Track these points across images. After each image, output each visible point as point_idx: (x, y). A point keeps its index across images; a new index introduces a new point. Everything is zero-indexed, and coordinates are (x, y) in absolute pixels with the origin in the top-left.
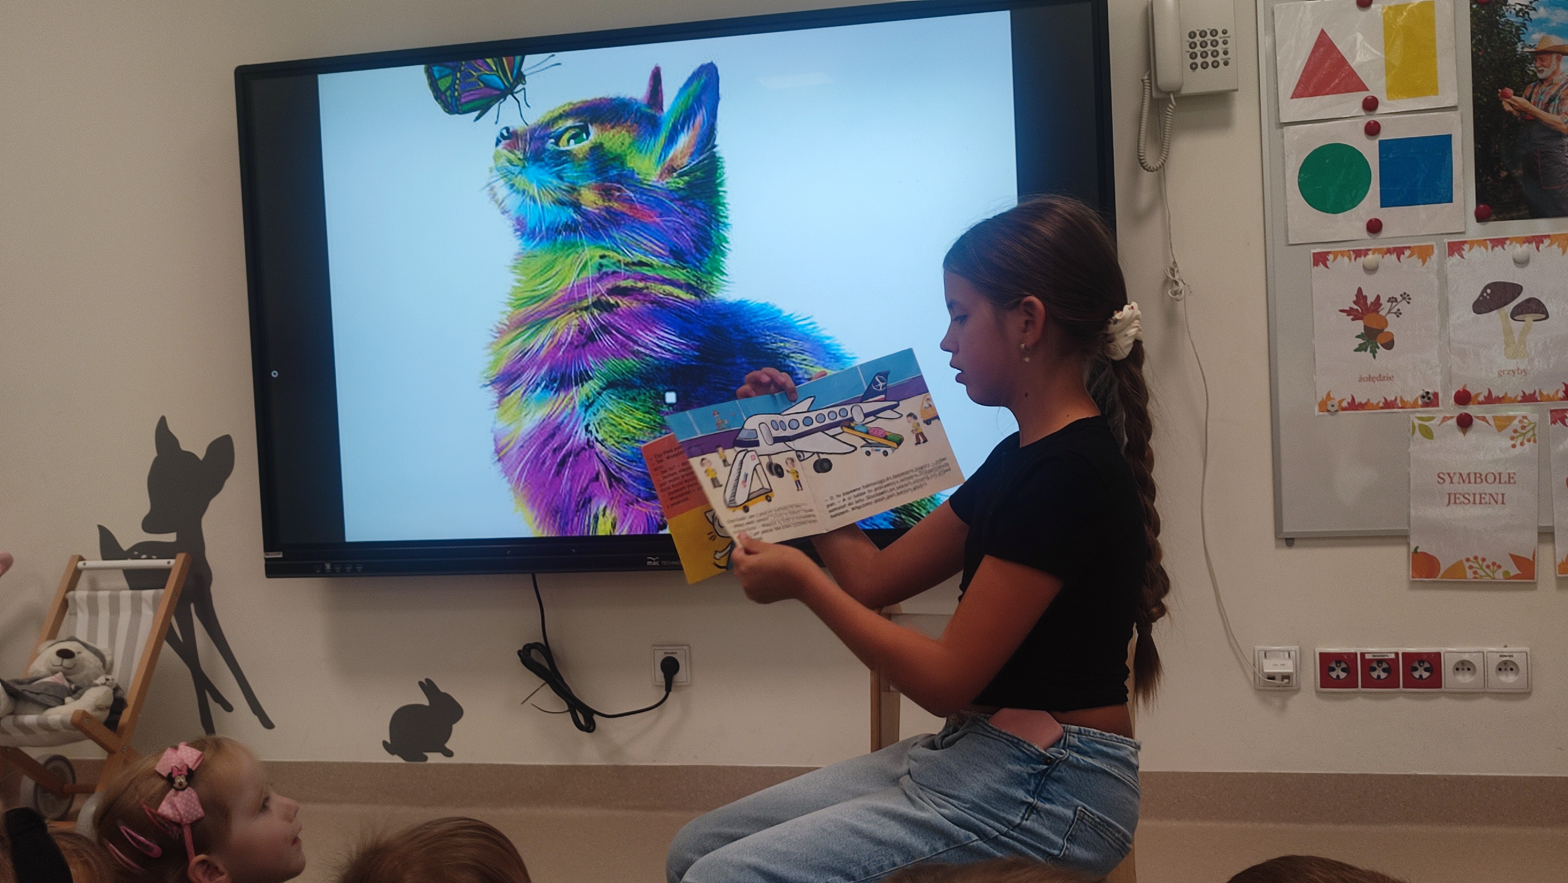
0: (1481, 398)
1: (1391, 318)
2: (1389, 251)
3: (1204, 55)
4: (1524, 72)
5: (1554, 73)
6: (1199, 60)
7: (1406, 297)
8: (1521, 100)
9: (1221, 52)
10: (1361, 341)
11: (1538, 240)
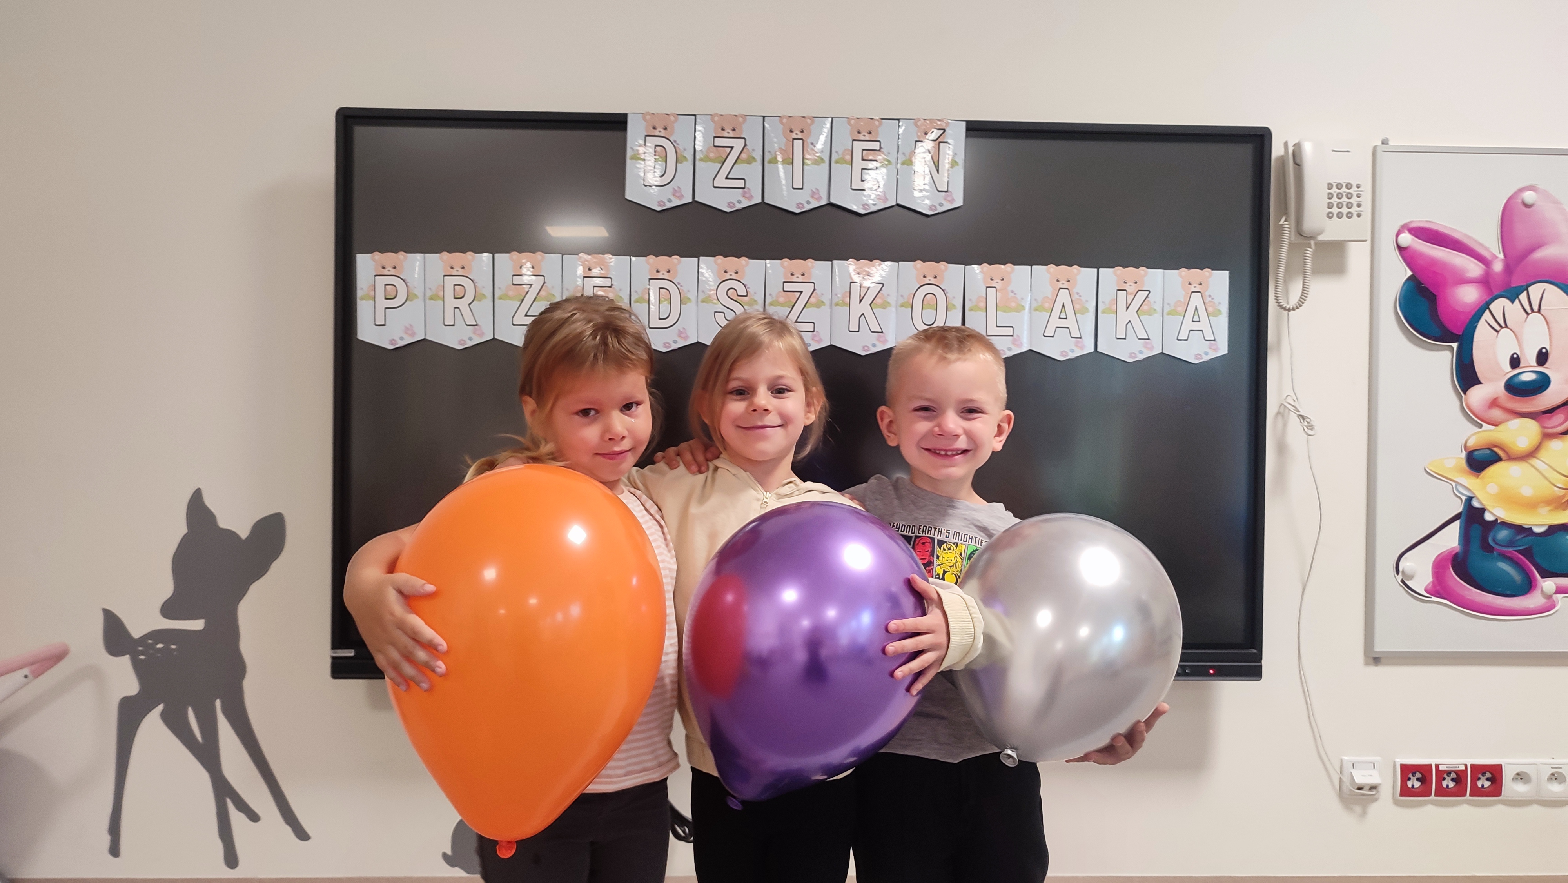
3: (1340, 206)
6: (1335, 210)
9: (1355, 204)
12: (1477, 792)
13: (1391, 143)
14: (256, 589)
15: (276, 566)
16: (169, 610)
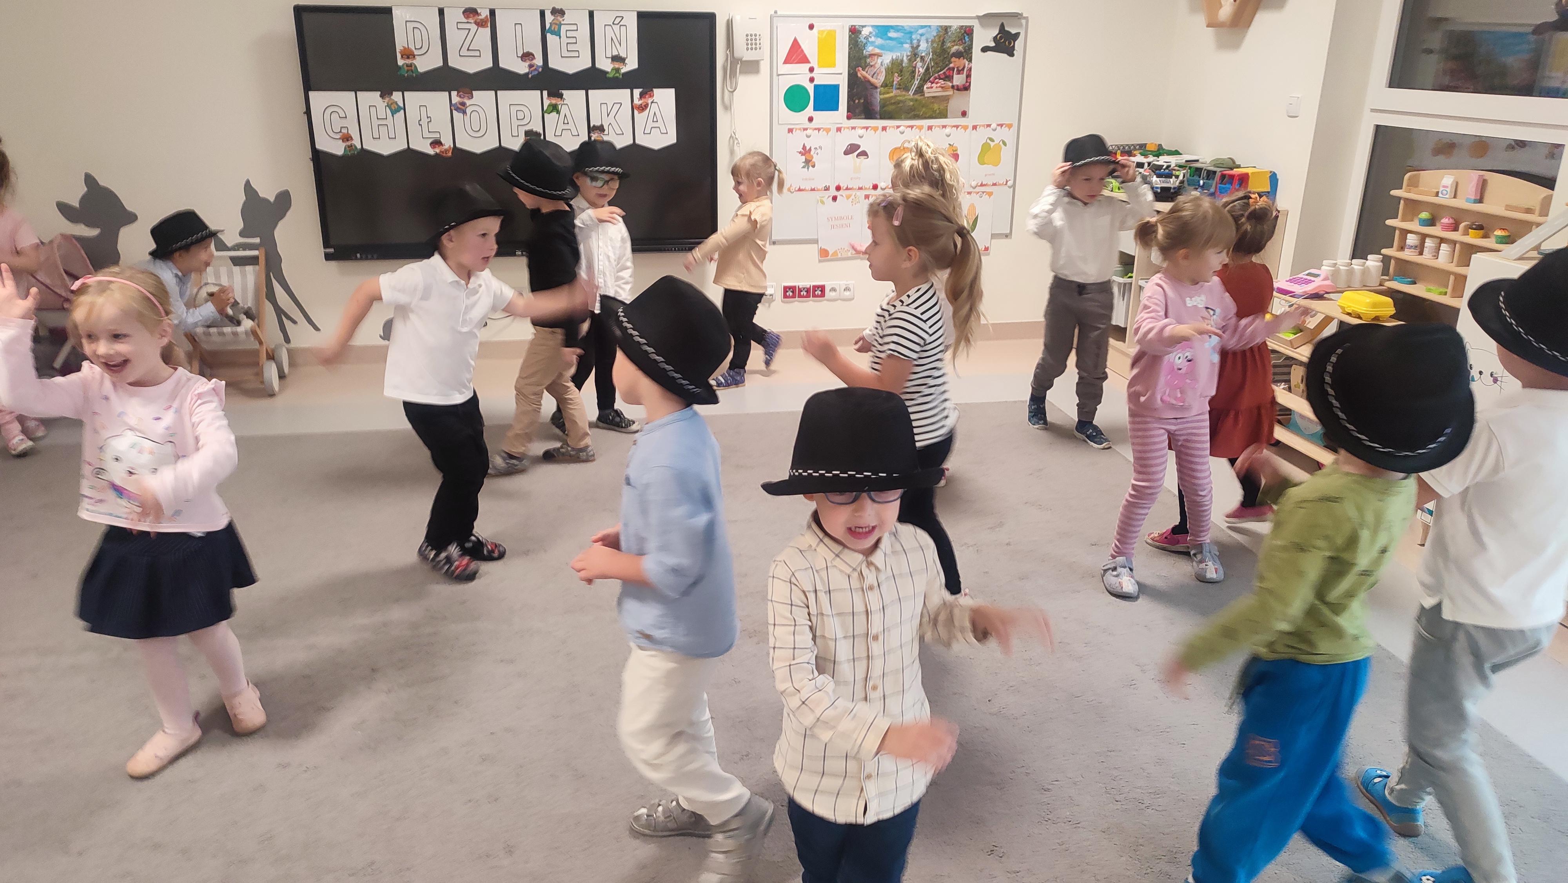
0: (844, 188)
1: (815, 156)
2: (816, 129)
3: (752, 44)
4: (866, 62)
5: (876, 63)
6: (750, 46)
7: (821, 148)
8: (864, 73)
9: (758, 44)
10: (804, 164)
11: (867, 128)
12: (814, 296)
13: (779, 13)
14: (281, 224)
15: (288, 214)
16: (242, 234)
